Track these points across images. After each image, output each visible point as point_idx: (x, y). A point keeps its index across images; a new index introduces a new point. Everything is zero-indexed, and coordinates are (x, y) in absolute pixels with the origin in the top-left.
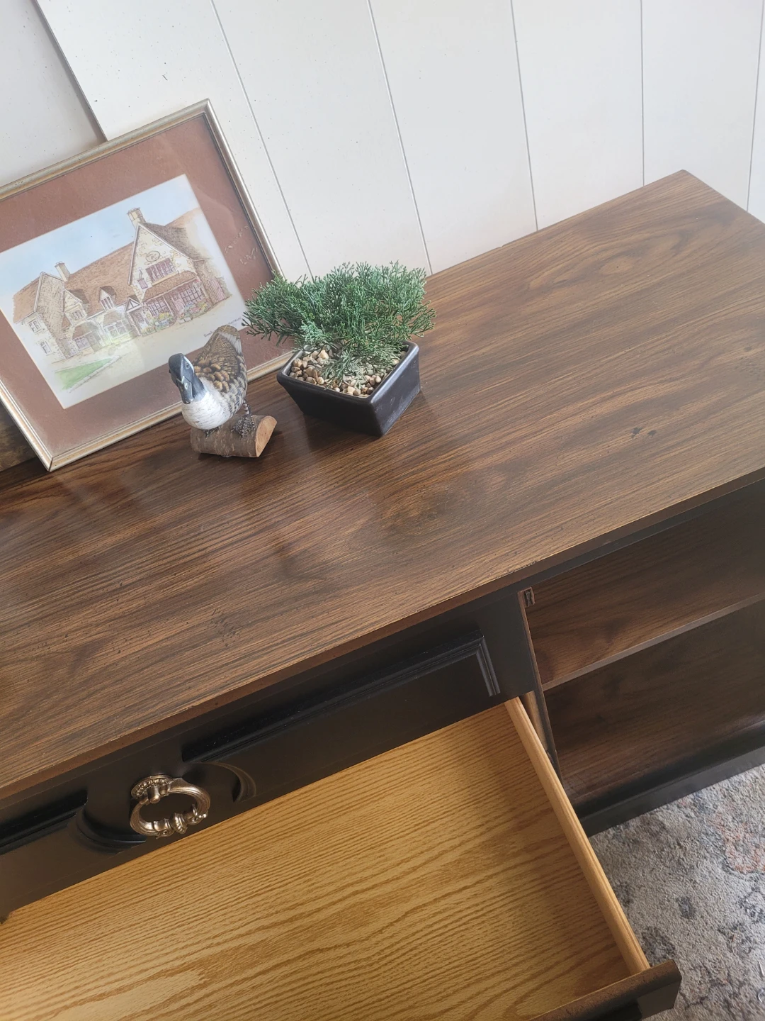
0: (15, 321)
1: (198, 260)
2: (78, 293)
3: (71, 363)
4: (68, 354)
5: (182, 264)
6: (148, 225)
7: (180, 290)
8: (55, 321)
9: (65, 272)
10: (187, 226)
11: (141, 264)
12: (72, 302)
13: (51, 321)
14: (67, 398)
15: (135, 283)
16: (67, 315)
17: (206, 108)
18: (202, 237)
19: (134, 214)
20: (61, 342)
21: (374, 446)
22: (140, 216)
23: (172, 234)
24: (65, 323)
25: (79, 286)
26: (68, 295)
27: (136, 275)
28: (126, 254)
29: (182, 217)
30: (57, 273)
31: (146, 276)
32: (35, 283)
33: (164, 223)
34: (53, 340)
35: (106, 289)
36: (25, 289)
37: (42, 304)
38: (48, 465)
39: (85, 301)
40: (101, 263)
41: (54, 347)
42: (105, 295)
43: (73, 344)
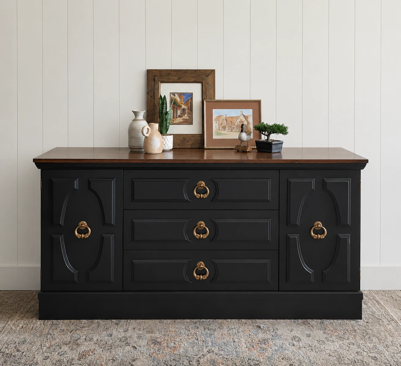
0: (214, 121)
1: (248, 123)
2: (226, 120)
3: (219, 131)
4: (219, 129)
6: (242, 114)
8: (220, 123)
9: (226, 116)
11: (239, 120)
12: (225, 121)
14: (215, 137)
15: (236, 123)
17: (260, 101)
18: (251, 120)
20: (219, 127)
22: (242, 113)
23: (246, 118)
24: (222, 124)
27: (237, 121)
28: (237, 118)
29: (249, 116)
32: (220, 116)
33: (245, 115)
35: (231, 122)
36: (218, 116)
37: (219, 120)
38: (205, 147)
39: (227, 122)
40: (233, 117)
41: (217, 127)
43: (221, 129)
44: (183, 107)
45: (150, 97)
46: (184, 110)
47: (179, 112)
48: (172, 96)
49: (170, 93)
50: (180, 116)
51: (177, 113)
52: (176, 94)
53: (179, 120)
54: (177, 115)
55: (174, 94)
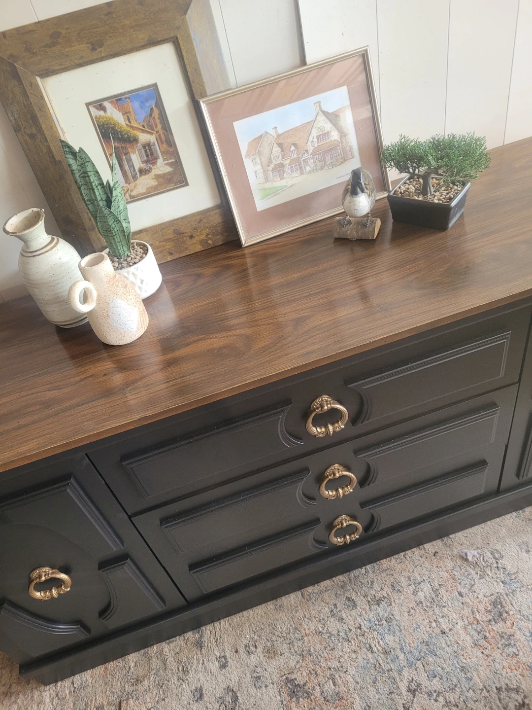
0: (246, 157)
1: (343, 134)
2: (280, 145)
3: (267, 185)
4: (267, 179)
5: (335, 135)
7: (330, 150)
8: (265, 160)
9: (276, 132)
10: (342, 115)
11: (315, 133)
12: (277, 149)
13: (263, 159)
14: (261, 205)
15: (309, 143)
16: (272, 157)
17: (366, 51)
18: (348, 121)
19: (317, 104)
20: (265, 172)
21: (443, 233)
22: (320, 106)
23: (333, 118)
24: (270, 161)
25: (281, 141)
26: (275, 145)
27: (311, 138)
28: (309, 125)
29: (340, 109)
30: (272, 132)
31: (315, 140)
32: (261, 136)
33: (330, 111)
34: (262, 171)
35: (295, 145)
36: (255, 140)
37: (261, 149)
38: (244, 243)
39: (283, 151)
40: (296, 130)
41: (261, 175)
42: (293, 148)
43: (271, 174)
44: (143, 138)
45: (27, 137)
46: (147, 146)
47: (137, 160)
48: (95, 112)
49: (88, 105)
50: (142, 172)
51: (132, 166)
52: (106, 104)
53: (145, 182)
54: (134, 170)
55: (99, 105)
